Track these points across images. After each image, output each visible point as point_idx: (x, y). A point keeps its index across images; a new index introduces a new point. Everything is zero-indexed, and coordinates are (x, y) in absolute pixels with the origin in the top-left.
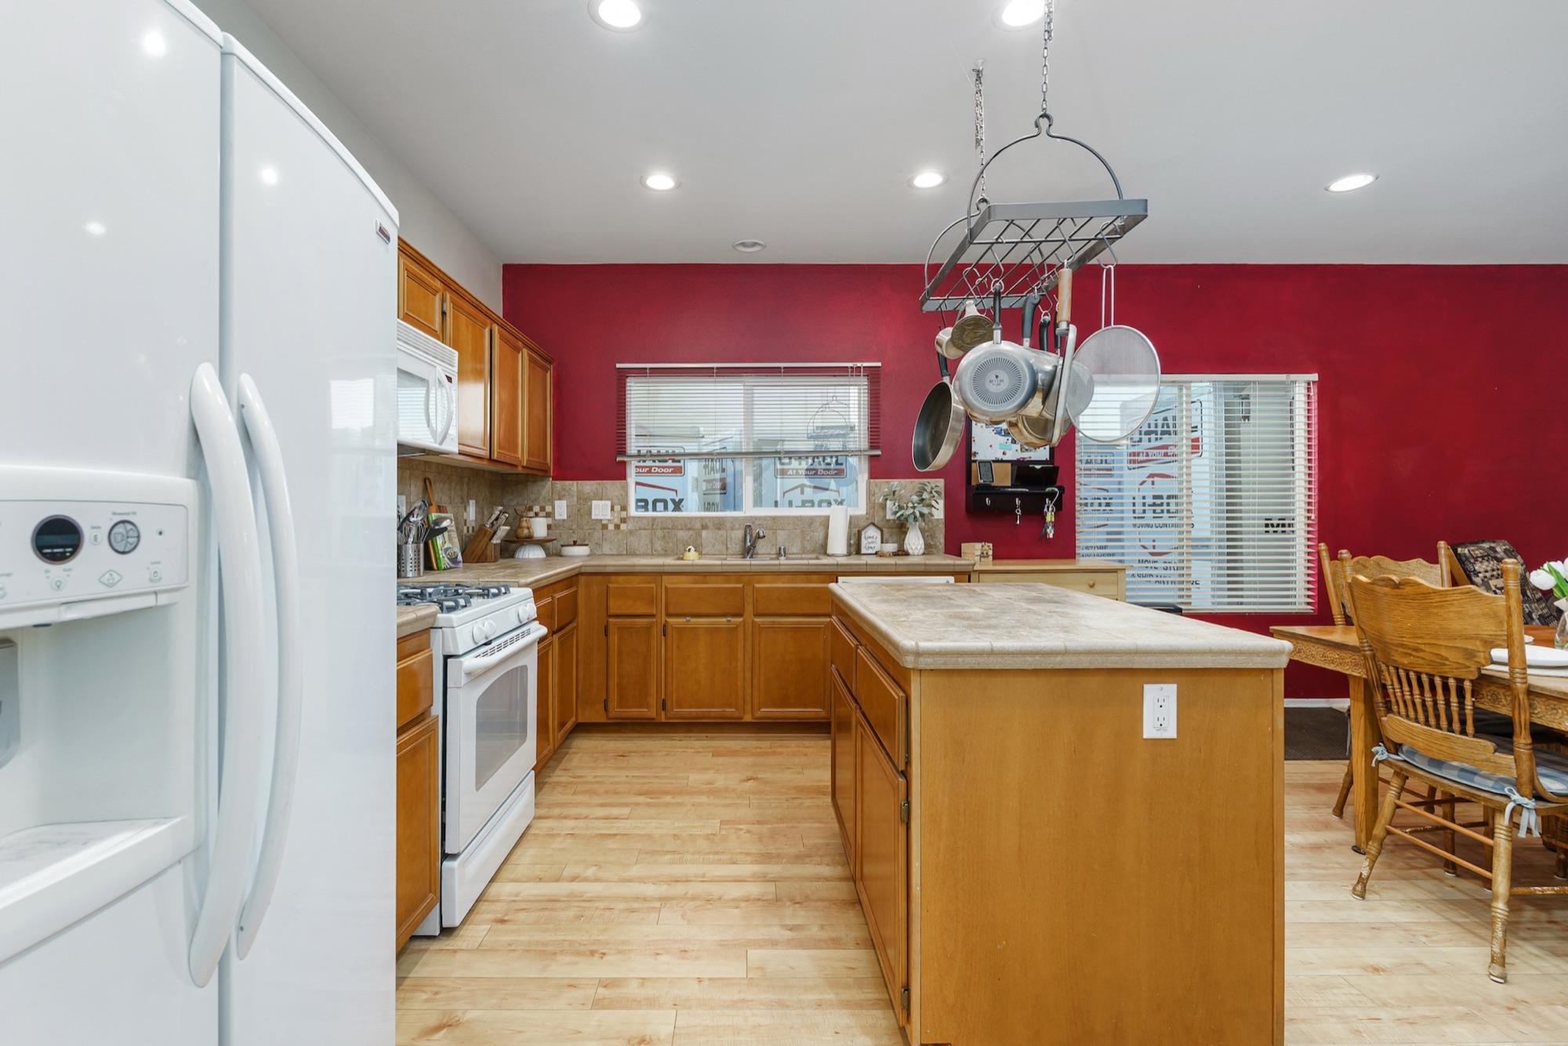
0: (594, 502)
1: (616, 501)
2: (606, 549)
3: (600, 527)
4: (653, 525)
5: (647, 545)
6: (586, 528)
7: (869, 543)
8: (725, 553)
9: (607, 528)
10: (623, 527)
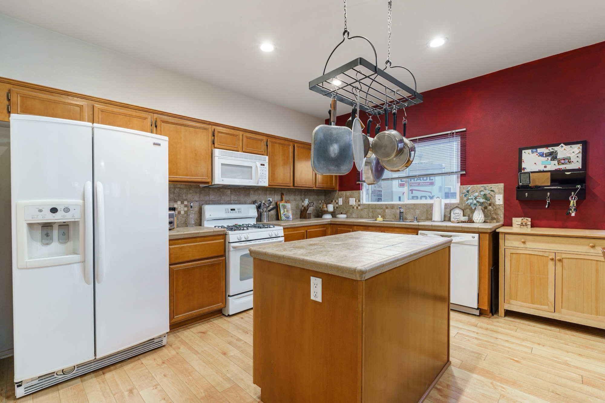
0: (350, 199)
1: (357, 198)
2: (354, 215)
3: (352, 207)
4: (369, 207)
5: (367, 215)
6: (348, 208)
7: (456, 216)
8: (394, 219)
9: (354, 208)
10: (359, 208)
